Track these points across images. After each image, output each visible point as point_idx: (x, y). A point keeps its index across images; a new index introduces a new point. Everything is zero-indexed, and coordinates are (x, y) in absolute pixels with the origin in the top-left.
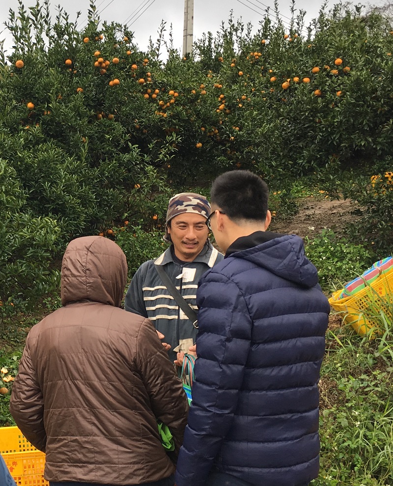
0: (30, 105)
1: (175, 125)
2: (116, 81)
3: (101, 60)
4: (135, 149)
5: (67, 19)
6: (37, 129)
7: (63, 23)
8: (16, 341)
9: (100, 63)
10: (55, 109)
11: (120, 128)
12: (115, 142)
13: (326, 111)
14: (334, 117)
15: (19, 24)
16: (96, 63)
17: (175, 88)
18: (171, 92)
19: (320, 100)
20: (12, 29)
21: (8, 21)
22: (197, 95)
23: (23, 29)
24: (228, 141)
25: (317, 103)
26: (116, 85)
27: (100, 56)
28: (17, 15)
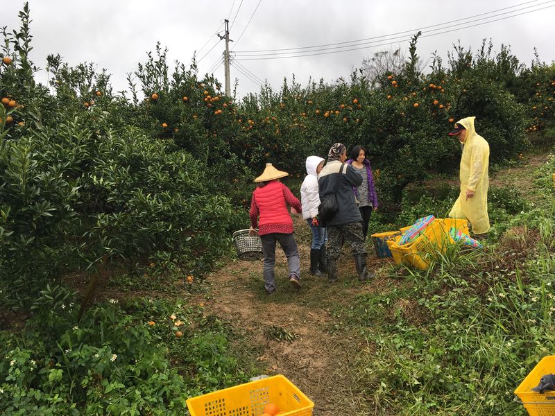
0: (165, 125)
1: (254, 141)
2: (220, 111)
3: (209, 97)
4: (234, 156)
5: (183, 69)
6: (171, 141)
7: (180, 72)
8: (175, 293)
9: (209, 99)
10: (184, 127)
11: (223, 142)
12: (221, 152)
13: (351, 130)
14: (357, 134)
15: (146, 73)
16: (206, 99)
17: (252, 119)
18: (250, 121)
19: (347, 124)
20: (140, 77)
21: (138, 71)
22: (266, 123)
23: (148, 77)
24: (284, 153)
25: (346, 125)
26: (220, 113)
27: (208, 94)
28: (144, 67)
